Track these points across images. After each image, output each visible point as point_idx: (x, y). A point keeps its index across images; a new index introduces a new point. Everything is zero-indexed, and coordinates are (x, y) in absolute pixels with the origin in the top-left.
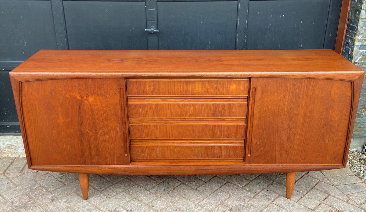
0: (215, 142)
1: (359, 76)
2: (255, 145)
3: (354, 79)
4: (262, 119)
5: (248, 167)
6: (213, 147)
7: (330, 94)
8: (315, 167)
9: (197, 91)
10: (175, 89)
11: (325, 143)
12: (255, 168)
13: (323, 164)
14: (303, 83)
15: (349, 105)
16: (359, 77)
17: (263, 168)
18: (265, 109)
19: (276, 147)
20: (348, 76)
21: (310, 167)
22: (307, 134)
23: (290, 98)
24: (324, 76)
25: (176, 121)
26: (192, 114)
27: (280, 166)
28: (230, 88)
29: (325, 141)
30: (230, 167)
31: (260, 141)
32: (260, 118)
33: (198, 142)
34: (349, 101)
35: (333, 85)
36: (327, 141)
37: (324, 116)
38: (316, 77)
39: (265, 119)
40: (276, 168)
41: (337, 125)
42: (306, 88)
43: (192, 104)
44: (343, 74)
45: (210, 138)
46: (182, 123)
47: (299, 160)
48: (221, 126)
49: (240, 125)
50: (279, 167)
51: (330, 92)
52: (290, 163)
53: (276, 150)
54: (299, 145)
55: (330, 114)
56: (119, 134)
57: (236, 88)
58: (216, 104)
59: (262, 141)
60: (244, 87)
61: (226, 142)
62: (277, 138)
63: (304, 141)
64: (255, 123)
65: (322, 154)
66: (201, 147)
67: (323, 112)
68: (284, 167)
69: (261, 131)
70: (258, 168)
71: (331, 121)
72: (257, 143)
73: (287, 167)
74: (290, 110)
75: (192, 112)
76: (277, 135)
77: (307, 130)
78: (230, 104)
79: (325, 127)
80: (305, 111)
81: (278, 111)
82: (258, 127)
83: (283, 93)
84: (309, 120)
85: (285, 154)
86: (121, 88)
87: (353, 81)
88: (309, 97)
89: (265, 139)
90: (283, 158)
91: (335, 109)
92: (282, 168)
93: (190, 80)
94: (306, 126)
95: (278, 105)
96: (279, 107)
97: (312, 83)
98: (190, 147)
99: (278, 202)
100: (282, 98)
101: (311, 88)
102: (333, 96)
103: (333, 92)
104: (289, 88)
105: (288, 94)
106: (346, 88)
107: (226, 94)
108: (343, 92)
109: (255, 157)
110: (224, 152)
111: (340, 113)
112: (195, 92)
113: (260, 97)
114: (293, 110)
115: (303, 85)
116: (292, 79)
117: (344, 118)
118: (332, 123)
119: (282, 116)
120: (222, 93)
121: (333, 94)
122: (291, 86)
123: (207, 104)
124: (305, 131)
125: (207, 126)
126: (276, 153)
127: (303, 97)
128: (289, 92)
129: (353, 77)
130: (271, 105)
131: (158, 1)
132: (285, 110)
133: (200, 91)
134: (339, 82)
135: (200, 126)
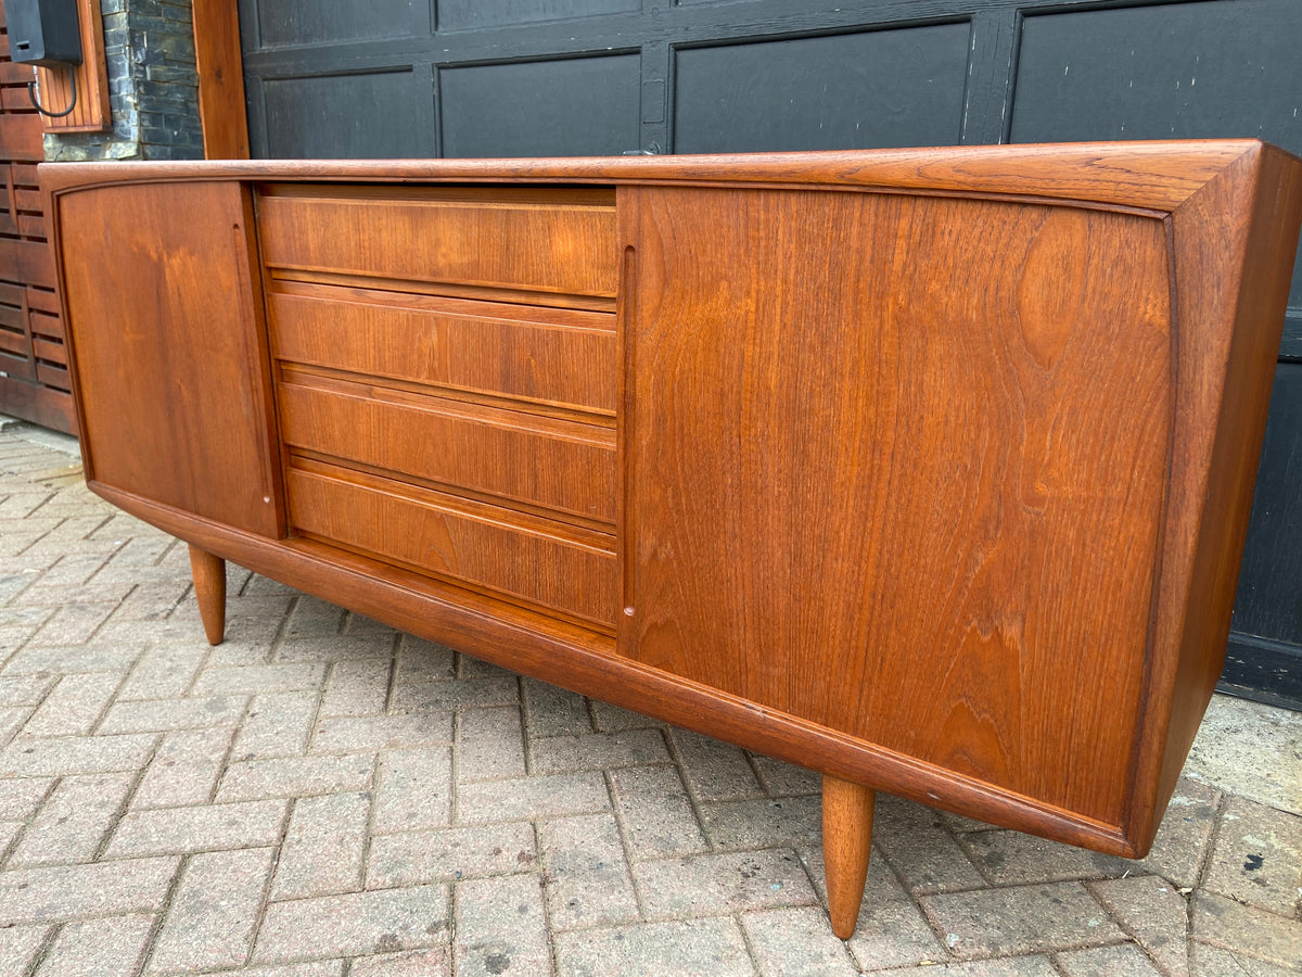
0: (524, 519)
1: (1210, 176)
2: (650, 562)
3: (1175, 193)
4: (668, 423)
5: (619, 668)
6: (511, 535)
7: (1019, 307)
8: (944, 784)
9: (444, 256)
10: (381, 245)
11: (1001, 642)
12: (647, 684)
13: (997, 783)
15: (1156, 399)
16: (1216, 181)
17: (682, 695)
18: (682, 373)
19: (740, 597)
20: (1124, 177)
21: (909, 772)
23: (789, 318)
24: (961, 177)
25: (400, 394)
26: (436, 364)
27: (758, 710)
28: (554, 248)
29: (998, 637)
30: (553, 646)
31: (669, 545)
32: (660, 420)
33: (469, 504)
34: (1151, 369)
35: (1034, 244)
36: (1012, 632)
37: (982, 455)
38: (913, 180)
39: (682, 427)
40: (737, 714)
41: (1072, 534)
42: (868, 258)
43: (435, 319)
44: (1090, 162)
45: (500, 493)
46: (418, 402)
47: (854, 713)
48: (534, 439)
49: (602, 451)
50: (750, 719)
51: (1019, 289)
52: (810, 714)
53: (741, 616)
54: (852, 619)
55: (1022, 449)
57: (575, 249)
58: (508, 329)
59: (675, 546)
60: (607, 247)
61: (564, 528)
62: (742, 548)
63: (874, 596)
64: (644, 443)
65: (987, 716)
66: (475, 524)
67: (979, 428)
68: (773, 727)
69: (670, 492)
70: (658, 688)
71: (1034, 500)
72: (655, 551)
73: (788, 732)
74: (792, 391)
75: (437, 355)
76: (741, 530)
77: (889, 530)
78: (558, 334)
79: (992, 531)
80: (872, 410)
81: (739, 393)
82: (656, 466)
83: (754, 286)
84: (897, 472)
85: (785, 655)
86: (236, 226)
87: (1170, 213)
88: (888, 314)
89: (691, 539)
90: (776, 672)
91: (1059, 419)
92: (763, 724)
93: (423, 204)
94: (882, 502)
95: (737, 355)
96: (741, 368)
97: (904, 224)
98: (441, 520)
99: (769, 923)
100: (752, 317)
101: (900, 258)
102: (1037, 325)
103: (1033, 295)
104: (785, 255)
105: (779, 290)
106: (1128, 270)
107: (540, 282)
108: (1105, 297)
109: (654, 626)
110: (549, 575)
111: (1088, 451)
112: (442, 262)
113: (656, 302)
114: (811, 395)
115: (854, 243)
116: (793, 198)
117: (1117, 490)
118: (1038, 514)
119: (760, 424)
120: (527, 276)
121: (1037, 308)
122: (793, 246)
123: (482, 325)
124: (876, 535)
125: (486, 430)
126: (742, 631)
127: (857, 315)
128: (785, 281)
129: (1164, 180)
130: (704, 349)
131: (679, 48)
132: (768, 388)
133: (455, 258)
134: (1078, 222)
135: (465, 427)
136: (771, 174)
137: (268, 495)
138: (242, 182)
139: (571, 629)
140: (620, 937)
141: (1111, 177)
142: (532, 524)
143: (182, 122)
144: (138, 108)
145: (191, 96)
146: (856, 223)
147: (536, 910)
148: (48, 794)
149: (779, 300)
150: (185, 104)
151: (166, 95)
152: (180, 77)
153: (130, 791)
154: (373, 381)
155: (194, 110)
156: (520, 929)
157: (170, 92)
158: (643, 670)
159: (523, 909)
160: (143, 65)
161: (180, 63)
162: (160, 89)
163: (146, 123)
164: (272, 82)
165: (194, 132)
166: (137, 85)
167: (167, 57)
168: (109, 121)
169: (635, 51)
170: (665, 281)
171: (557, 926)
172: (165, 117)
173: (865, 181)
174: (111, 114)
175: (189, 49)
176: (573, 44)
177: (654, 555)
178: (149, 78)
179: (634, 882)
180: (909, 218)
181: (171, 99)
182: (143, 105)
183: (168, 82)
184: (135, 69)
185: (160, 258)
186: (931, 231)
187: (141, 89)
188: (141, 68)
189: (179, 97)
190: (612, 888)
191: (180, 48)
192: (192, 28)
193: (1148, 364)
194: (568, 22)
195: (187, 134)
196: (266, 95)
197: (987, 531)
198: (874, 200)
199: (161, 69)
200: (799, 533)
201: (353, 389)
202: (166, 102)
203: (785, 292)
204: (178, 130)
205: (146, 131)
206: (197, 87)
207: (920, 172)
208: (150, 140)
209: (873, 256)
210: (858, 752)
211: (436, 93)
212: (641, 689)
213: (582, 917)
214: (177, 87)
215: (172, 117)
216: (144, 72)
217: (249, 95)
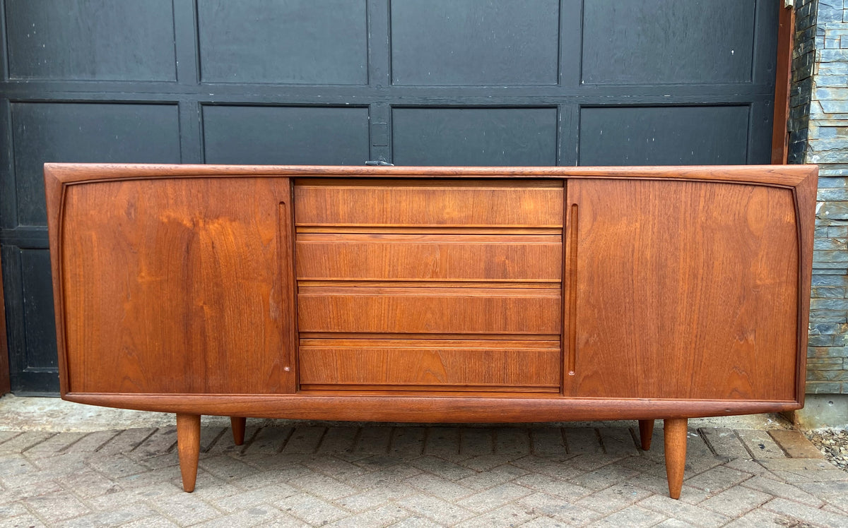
0: (494, 343)
1: (806, 176)
2: (584, 347)
3: (796, 181)
4: (595, 280)
5: (570, 402)
6: (487, 353)
7: (747, 220)
8: (731, 405)
9: (448, 213)
10: (400, 210)
11: (748, 343)
12: (587, 405)
14: (684, 194)
15: (793, 246)
16: (808, 177)
17: (607, 405)
18: (602, 257)
19: (634, 352)
20: (781, 176)
21: (717, 404)
22: (702, 317)
23: (655, 230)
24: (727, 176)
25: (402, 289)
26: (438, 269)
27: (646, 401)
28: (522, 207)
29: (746, 341)
30: (528, 402)
31: (595, 335)
32: (591, 279)
33: (454, 343)
34: (791, 236)
35: (750, 198)
36: (751, 338)
37: (737, 273)
38: (709, 177)
39: (603, 280)
40: (637, 405)
41: (770, 297)
42: (689, 205)
43: (439, 245)
44: (770, 171)
45: (480, 332)
47: (689, 389)
48: (505, 300)
49: (548, 300)
50: (642, 405)
51: (746, 213)
52: (669, 396)
53: (634, 360)
54: (687, 348)
55: (751, 269)
56: (272, 314)
57: (535, 207)
58: (491, 246)
59: (599, 335)
60: (554, 205)
61: (520, 343)
62: (635, 329)
63: (696, 337)
64: (582, 291)
65: (744, 373)
66: (460, 352)
67: (735, 264)
68: (655, 405)
69: (596, 311)
70: (593, 405)
71: (756, 287)
72: (588, 340)
73: (662, 404)
74: (657, 259)
75: (439, 265)
76: (634, 321)
77: (702, 308)
78: (523, 246)
79: (742, 301)
80: (693, 262)
81: (632, 262)
82: (588, 300)
83: (639, 217)
84: (704, 285)
85: (656, 372)
86: (282, 203)
87: (795, 187)
88: (698, 226)
89: (607, 331)
90: (651, 381)
91: (762, 257)
92: (649, 405)
93: (435, 188)
94: (698, 298)
95: (631, 247)
96: (633, 251)
97: (703, 192)
98: (436, 355)
99: (648, 502)
100: (638, 230)
101: (702, 204)
102: (754, 226)
103: (751, 216)
104: (653, 205)
105: (651, 219)
106: (781, 205)
107: (513, 223)
108: (775, 214)
109: (586, 377)
110: (513, 368)
111: (773, 266)
112: (446, 216)
113: (589, 227)
114: (666, 260)
115: (683, 199)
116: (656, 183)
117: (784, 278)
118: (758, 292)
119: (642, 274)
120: (505, 220)
121: (753, 219)
122: (657, 202)
123: (472, 247)
124: (697, 311)
125: (473, 300)
126: (635, 367)
127: (685, 226)
128: (653, 215)
129: (794, 177)
130: (614, 246)
131: (394, 107)
132: (646, 258)
133: (456, 214)
134: (764, 190)
135: (457, 300)
136: (649, 174)
137: (288, 366)
138: (290, 178)
141: (776, 176)
146: (684, 192)
149: (651, 222)
154: (382, 285)
158: (583, 400)
169: (366, 106)
170: (595, 219)
173: (690, 177)
177: (587, 342)
180: (704, 189)
185: (195, 224)
186: (713, 195)
193: (790, 235)
196: (12, 113)
197: (740, 302)
198: (690, 184)
200: (662, 317)
201: (363, 291)
203: (654, 219)
207: (712, 174)
209: (691, 204)
211: (200, 119)
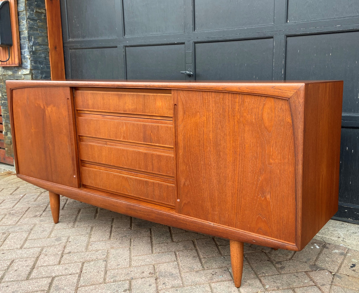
0: (150, 177)
1: (296, 91)
2: (183, 186)
3: (290, 94)
4: (187, 149)
5: (176, 216)
6: (146, 181)
7: (263, 119)
8: (256, 238)
9: (127, 106)
10: (110, 104)
11: (266, 199)
12: (183, 220)
13: (268, 236)
14: (227, 101)
15: (292, 139)
17: (192, 222)
18: (189, 136)
19: (206, 194)
20: (279, 91)
21: (248, 236)
22: (240, 179)
23: (214, 122)
24: (248, 90)
25: (115, 144)
26: (125, 135)
27: (212, 224)
28: (156, 104)
29: (266, 198)
30: (158, 212)
31: (188, 181)
32: (184, 148)
33: (134, 174)
34: (290, 133)
35: (264, 104)
36: (268, 197)
37: (258, 154)
38: (238, 90)
39: (190, 150)
40: (207, 226)
41: (278, 171)
42: (230, 107)
43: (125, 123)
44: (273, 87)
45: (143, 170)
46: (120, 146)
47: (235, 222)
48: (152, 155)
50: (210, 226)
51: (262, 115)
52: (225, 223)
53: (207, 199)
54: (233, 197)
55: (267, 152)
56: (69, 150)
57: (162, 105)
58: (145, 125)
59: (190, 181)
60: (170, 104)
61: (160, 179)
62: (206, 180)
63: (238, 190)
64: (181, 154)
65: (265, 219)
66: (136, 179)
67: (257, 147)
68: (216, 228)
69: (188, 167)
70: (186, 221)
71: (270, 164)
73: (219, 229)
74: (216, 139)
75: (125, 133)
76: (206, 176)
77: (240, 173)
78: (158, 126)
79: (262, 172)
80: (234, 144)
81: (203, 140)
82: (184, 160)
83: (205, 114)
84: (241, 159)
85: (218, 208)
86: (68, 99)
87: (289, 98)
88: (236, 121)
89: (193, 179)
90: (216, 213)
91: (273, 144)
92: (213, 227)
93: (122, 93)
94: (238, 166)
95: (202, 131)
96: (203, 134)
97: (237, 100)
98: (126, 179)
99: (218, 285)
100: (205, 121)
101: (237, 107)
102: (267, 124)
103: (265, 116)
104: (212, 106)
105: (211, 115)
106: (283, 111)
107: (153, 113)
108: (279, 116)
109: (185, 204)
110: (157, 192)
111: (280, 151)
112: (127, 108)
113: (182, 118)
114: (220, 140)
115: (227, 104)
116: (213, 93)
117: (286, 161)
118: (271, 167)
119: (209, 148)
120: (150, 111)
121: (266, 119)
122: (214, 104)
123: (137, 124)
124: (237, 175)
125: (139, 153)
126: (207, 203)
127: (229, 121)
128: (212, 113)
129: (287, 92)
130: (194, 130)
131: (195, 43)
132: (210, 139)
133: (130, 107)
134: (272, 100)
135: (134, 152)
136: (207, 88)
137: (75, 175)
138: (70, 87)
139: (163, 207)
140: (177, 290)
141: (277, 91)
142: (152, 178)
143: (44, 63)
144: (30, 59)
145: (47, 54)
146: (227, 99)
147: (154, 285)
148: (10, 264)
149: (211, 117)
150: (45, 57)
151: (39, 55)
152: (43, 49)
153: (35, 262)
154: (107, 141)
155: (48, 59)
156: (149, 290)
157: (40, 54)
158: (182, 216)
159: (150, 285)
160: (32, 46)
161: (43, 45)
162: (37, 53)
163: (33, 64)
164: (72, 50)
165: (48, 66)
166: (30, 52)
167: (40, 43)
168: (21, 63)
169: (183, 43)
170: (184, 113)
171: (159, 289)
172: (39, 61)
173: (228, 90)
174: (21, 61)
175: (46, 41)
176: (165, 41)
177: (184, 184)
178: (34, 50)
179: (182, 278)
180: (238, 99)
181: (41, 56)
182: (32, 58)
183: (40, 51)
184: (29, 47)
185: (44, 108)
186: (243, 101)
187: (31, 53)
188: (31, 47)
189: (43, 55)
190: (175, 279)
191: (44, 40)
192: (47, 34)
193: (289, 131)
194: (164, 35)
195: (45, 66)
196: (70, 54)
197: (261, 172)
198: (231, 94)
199: (38, 47)
200: (219, 176)
201: (101, 143)
202: (39, 57)
203: (213, 115)
204: (42, 65)
205: (33, 66)
206: (49, 52)
207: (239, 88)
208: (34, 68)
209: (231, 107)
210: (236, 232)
211: (124, 54)
212: (182, 221)
213: (167, 286)
214: (43, 52)
215: (41, 61)
216: (32, 48)
217: (65, 54)
